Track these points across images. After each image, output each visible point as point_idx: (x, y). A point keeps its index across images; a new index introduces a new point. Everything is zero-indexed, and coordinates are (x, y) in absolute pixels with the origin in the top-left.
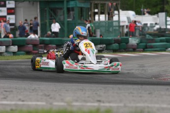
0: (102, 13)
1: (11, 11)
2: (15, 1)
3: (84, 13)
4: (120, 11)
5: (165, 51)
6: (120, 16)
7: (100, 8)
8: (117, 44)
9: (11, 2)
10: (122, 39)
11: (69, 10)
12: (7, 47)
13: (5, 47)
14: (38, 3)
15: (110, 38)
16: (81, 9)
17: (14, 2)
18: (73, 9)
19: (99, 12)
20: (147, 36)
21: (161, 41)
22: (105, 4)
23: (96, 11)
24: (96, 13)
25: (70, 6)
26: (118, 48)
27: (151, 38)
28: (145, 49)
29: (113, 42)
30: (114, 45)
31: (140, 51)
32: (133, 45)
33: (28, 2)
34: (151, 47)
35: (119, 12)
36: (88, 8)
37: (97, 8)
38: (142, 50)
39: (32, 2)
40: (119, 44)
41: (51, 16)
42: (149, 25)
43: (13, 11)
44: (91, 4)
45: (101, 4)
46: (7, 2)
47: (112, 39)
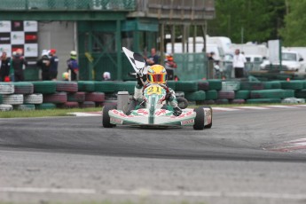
0: (178, 41)
1: (31, 38)
2: (39, 21)
3: (149, 41)
4: (207, 37)
5: (279, 102)
6: (207, 45)
7: (174, 33)
8: (203, 92)
9: (31, 22)
10: (210, 83)
11: (124, 35)
12: (26, 95)
13: (22, 96)
14: (75, 25)
15: (191, 82)
16: (145, 33)
17: (35, 23)
18: (131, 34)
19: (173, 40)
20: (251, 78)
21: (274, 87)
22: (182, 26)
23: (168, 36)
24: (169, 41)
25: (127, 29)
26: (204, 98)
27: (257, 81)
28: (248, 99)
29: (196, 88)
30: (197, 92)
31: (240, 103)
32: (228, 93)
33: (58, 23)
34: (258, 96)
35: (205, 39)
36: (156, 33)
37: (170, 32)
38: (243, 100)
39: (64, 23)
40: (206, 91)
41: (96, 46)
42: (252, 60)
43: (34, 37)
44: (160, 25)
45: (176, 26)
46: (25, 23)
47: (195, 84)
